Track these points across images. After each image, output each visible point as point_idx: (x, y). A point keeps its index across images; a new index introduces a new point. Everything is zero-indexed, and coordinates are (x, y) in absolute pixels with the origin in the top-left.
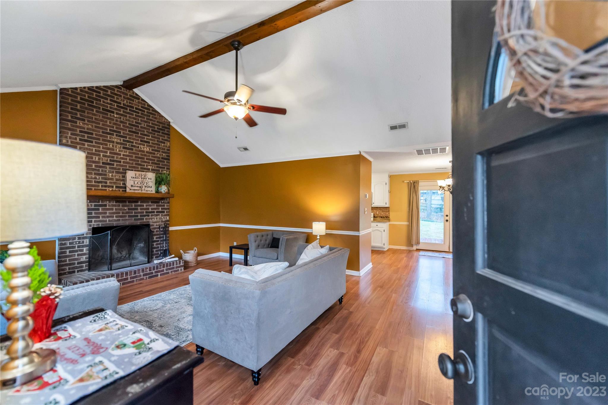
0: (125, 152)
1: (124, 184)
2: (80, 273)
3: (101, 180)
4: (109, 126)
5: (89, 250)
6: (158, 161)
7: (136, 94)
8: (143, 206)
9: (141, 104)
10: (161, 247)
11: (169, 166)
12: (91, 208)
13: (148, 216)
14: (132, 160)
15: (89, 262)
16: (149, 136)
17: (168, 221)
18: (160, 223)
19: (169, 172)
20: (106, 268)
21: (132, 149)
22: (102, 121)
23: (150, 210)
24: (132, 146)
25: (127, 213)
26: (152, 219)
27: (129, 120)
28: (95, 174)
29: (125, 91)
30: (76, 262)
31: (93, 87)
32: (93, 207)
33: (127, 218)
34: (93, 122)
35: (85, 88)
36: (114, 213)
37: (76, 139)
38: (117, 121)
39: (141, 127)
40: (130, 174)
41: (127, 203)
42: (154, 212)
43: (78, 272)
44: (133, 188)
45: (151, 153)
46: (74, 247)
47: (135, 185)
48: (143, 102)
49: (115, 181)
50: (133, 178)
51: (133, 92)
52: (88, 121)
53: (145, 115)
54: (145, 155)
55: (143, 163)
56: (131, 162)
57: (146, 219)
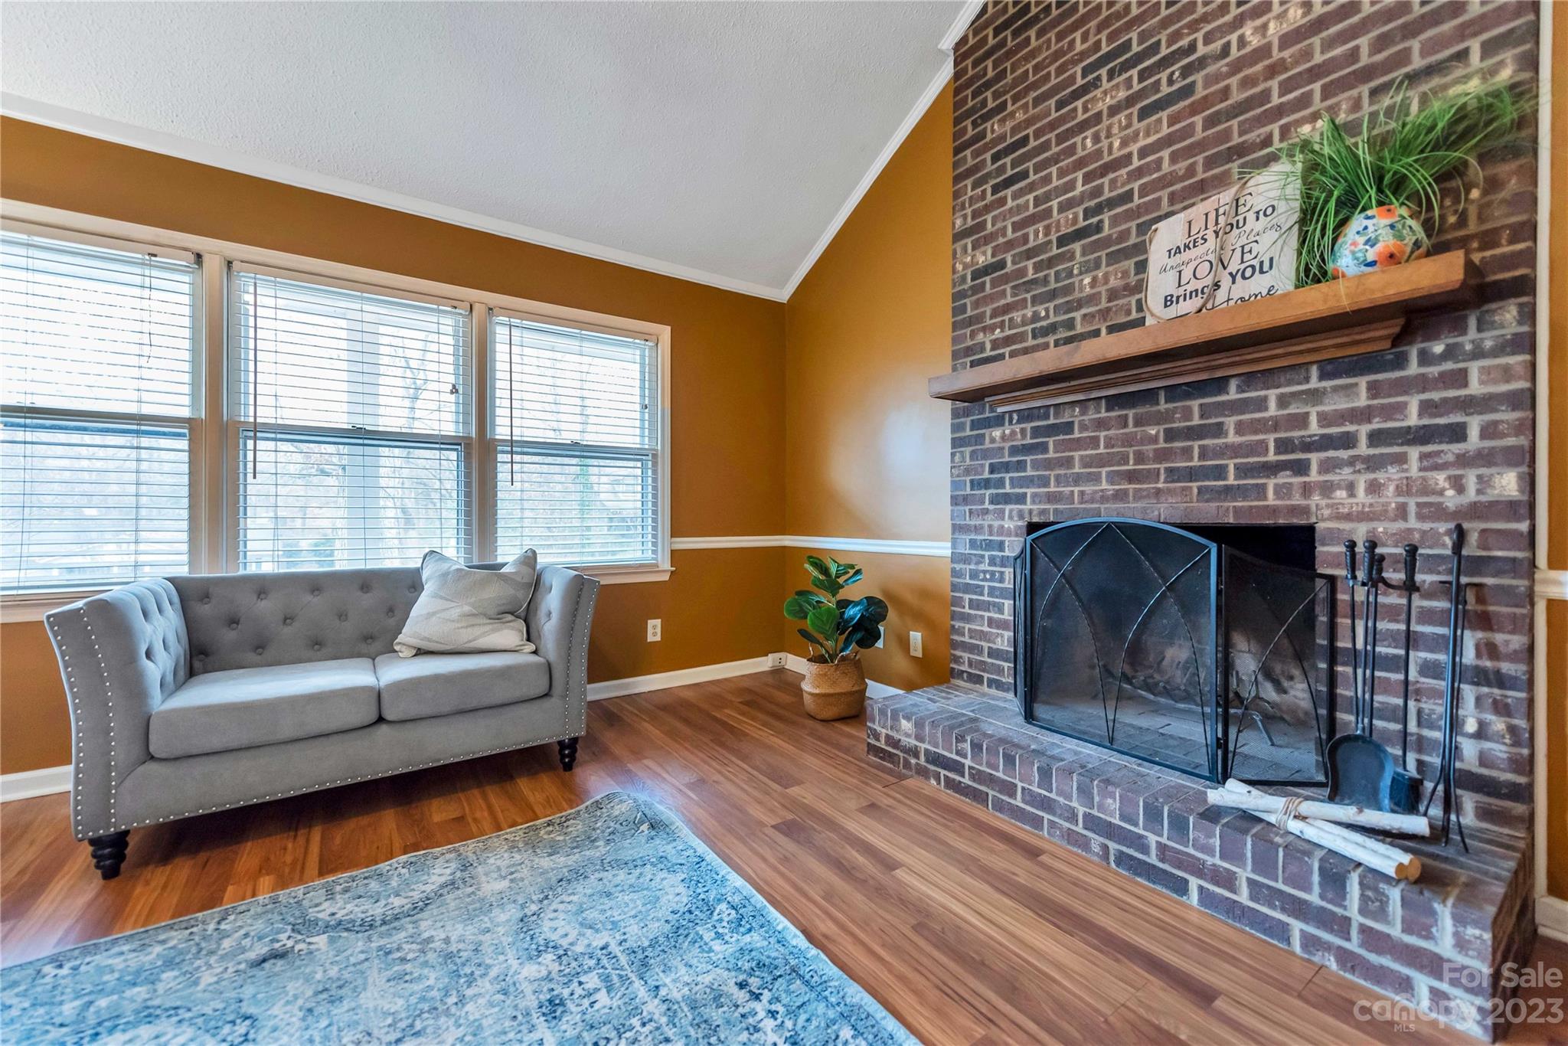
0: (1149, 131)
1: (1139, 303)
3: (1052, 319)
5: (1017, 611)
8: (1261, 404)
12: (1024, 442)
13: (1301, 468)
15: (1016, 660)
18: (1413, 523)
21: (1189, 90)
23: (1314, 428)
24: (1188, 69)
25: (1162, 455)
26: (1327, 489)
28: (1036, 300)
30: (985, 645)
32: (1028, 441)
33: (1160, 485)
34: (1028, 90)
36: (1101, 461)
37: (983, 195)
40: (1167, 237)
41: (1162, 401)
43: (990, 683)
44: (1172, 311)
46: (979, 590)
47: (1181, 291)
49: (1104, 304)
50: (1178, 250)
52: (1016, 98)
56: (1182, 166)
57: (1282, 491)
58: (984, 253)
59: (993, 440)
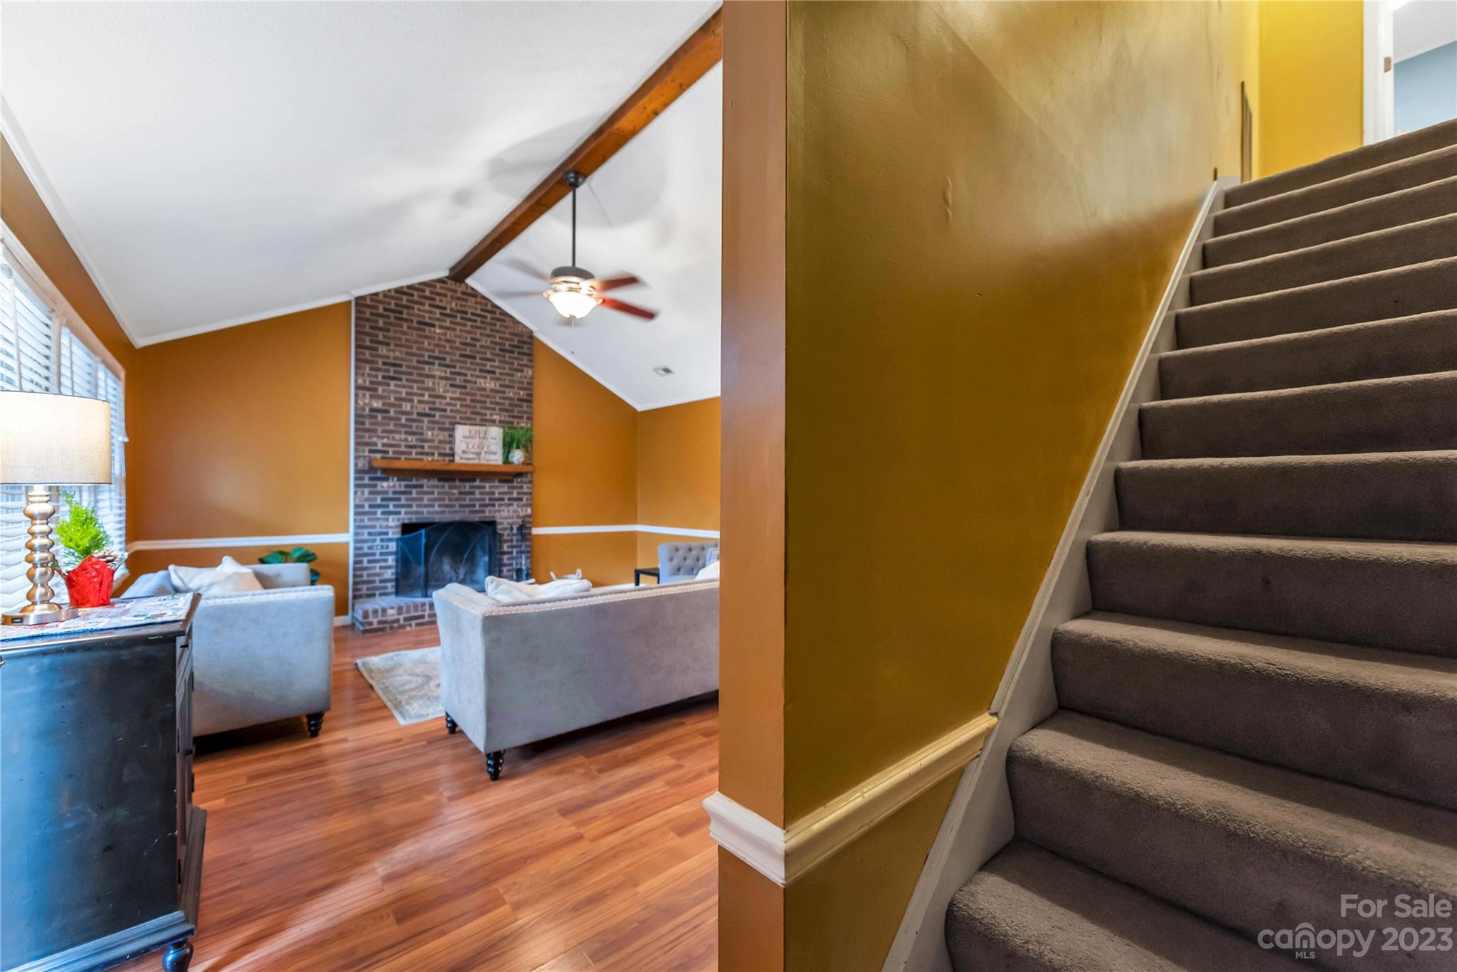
0: (453, 392)
1: (452, 449)
2: (383, 598)
4: (428, 350)
5: (397, 560)
6: (510, 405)
7: (472, 289)
8: (484, 487)
9: (481, 304)
10: (517, 564)
11: (531, 413)
13: (494, 505)
14: (467, 406)
15: (397, 580)
16: (494, 361)
17: (530, 516)
18: (515, 520)
19: (532, 424)
20: (419, 593)
21: (465, 387)
22: (416, 342)
23: (497, 495)
24: (465, 381)
25: (457, 499)
26: (499, 511)
27: (460, 337)
28: (406, 433)
29: (454, 287)
30: (377, 579)
31: (402, 287)
33: (456, 509)
34: (402, 346)
35: (390, 291)
36: (435, 500)
37: (377, 376)
38: (440, 339)
39: (481, 347)
40: (461, 431)
41: (457, 481)
42: (503, 499)
43: (381, 595)
44: (465, 456)
45: (497, 391)
46: (374, 554)
47: (468, 450)
48: (484, 301)
49: (436, 444)
50: (466, 437)
51: (467, 286)
52: (396, 345)
53: (487, 324)
54: (488, 396)
55: (484, 411)
56: (463, 409)
57: (490, 511)
58: (378, 403)
59: (383, 487)
